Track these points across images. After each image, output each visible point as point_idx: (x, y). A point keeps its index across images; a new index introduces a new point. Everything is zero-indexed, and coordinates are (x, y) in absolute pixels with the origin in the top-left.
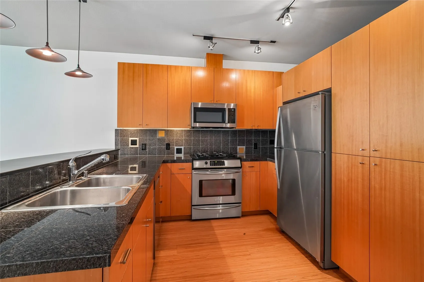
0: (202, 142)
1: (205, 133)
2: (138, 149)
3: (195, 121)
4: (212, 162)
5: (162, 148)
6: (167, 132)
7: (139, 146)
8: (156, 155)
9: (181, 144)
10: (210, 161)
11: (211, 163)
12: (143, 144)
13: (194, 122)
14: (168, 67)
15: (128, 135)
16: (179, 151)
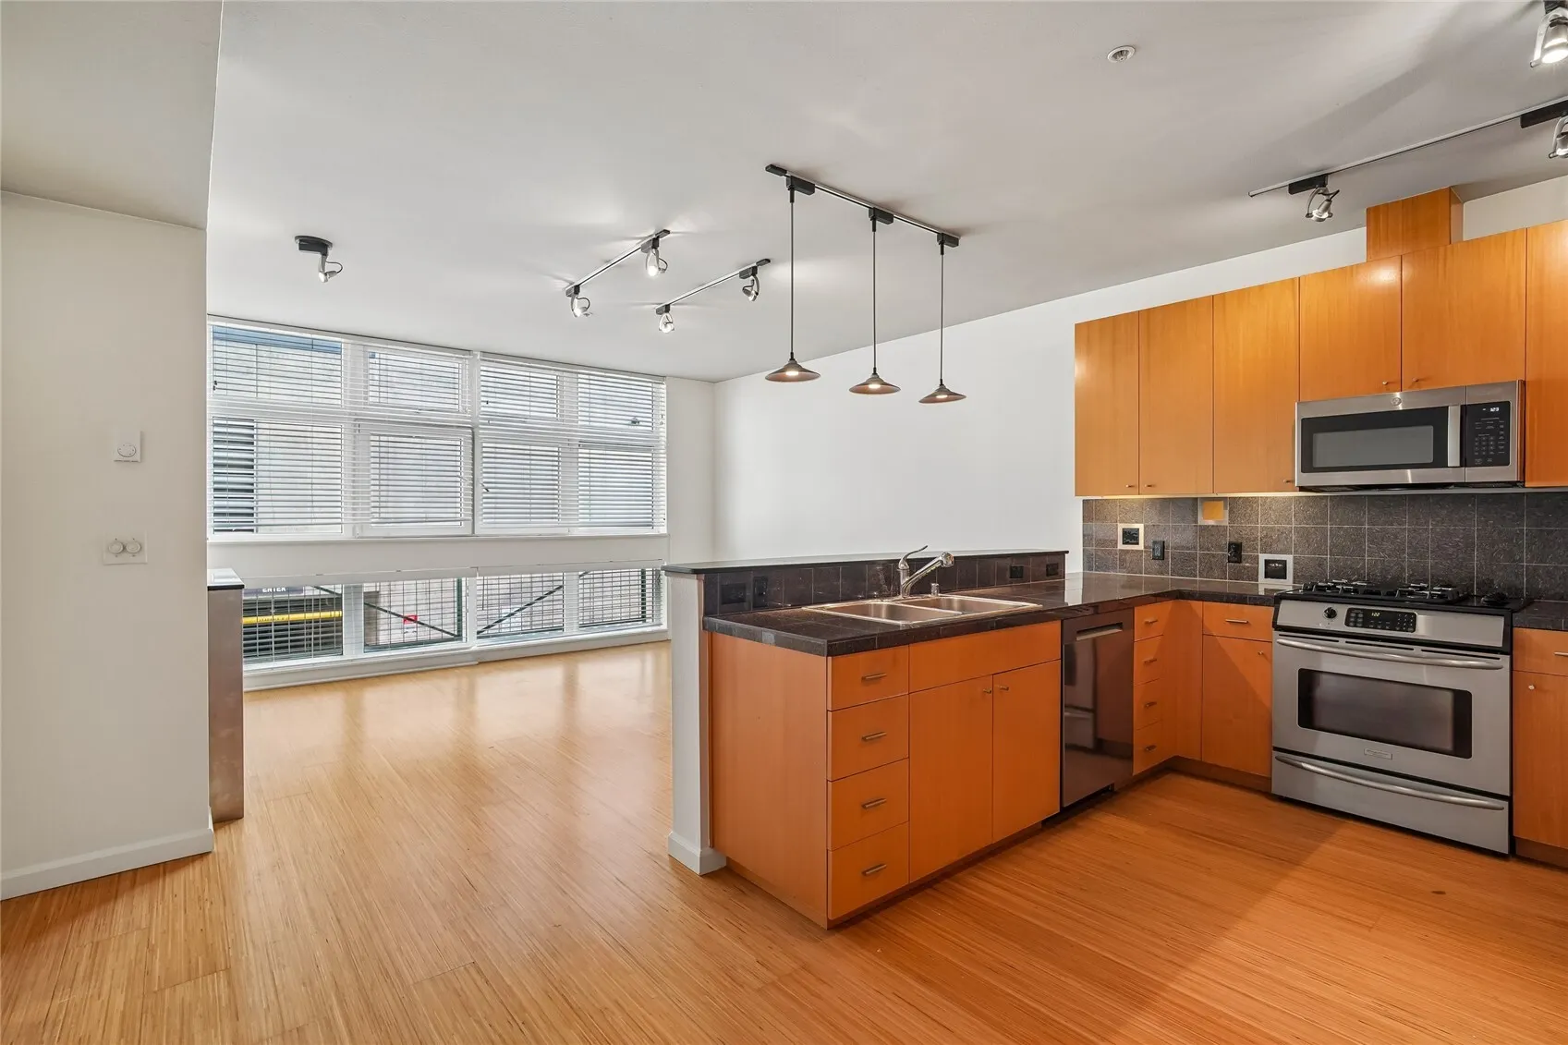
0: (1372, 542)
1: (1389, 506)
2: (1141, 556)
3: (1308, 466)
4: (1357, 614)
5: (1213, 556)
6: (1232, 504)
7: (1145, 547)
8: (1195, 576)
9: (1281, 546)
10: (1350, 611)
11: (1353, 615)
12: (1155, 543)
13: (1303, 471)
14: (1213, 303)
15: (1116, 515)
16: (1276, 571)
